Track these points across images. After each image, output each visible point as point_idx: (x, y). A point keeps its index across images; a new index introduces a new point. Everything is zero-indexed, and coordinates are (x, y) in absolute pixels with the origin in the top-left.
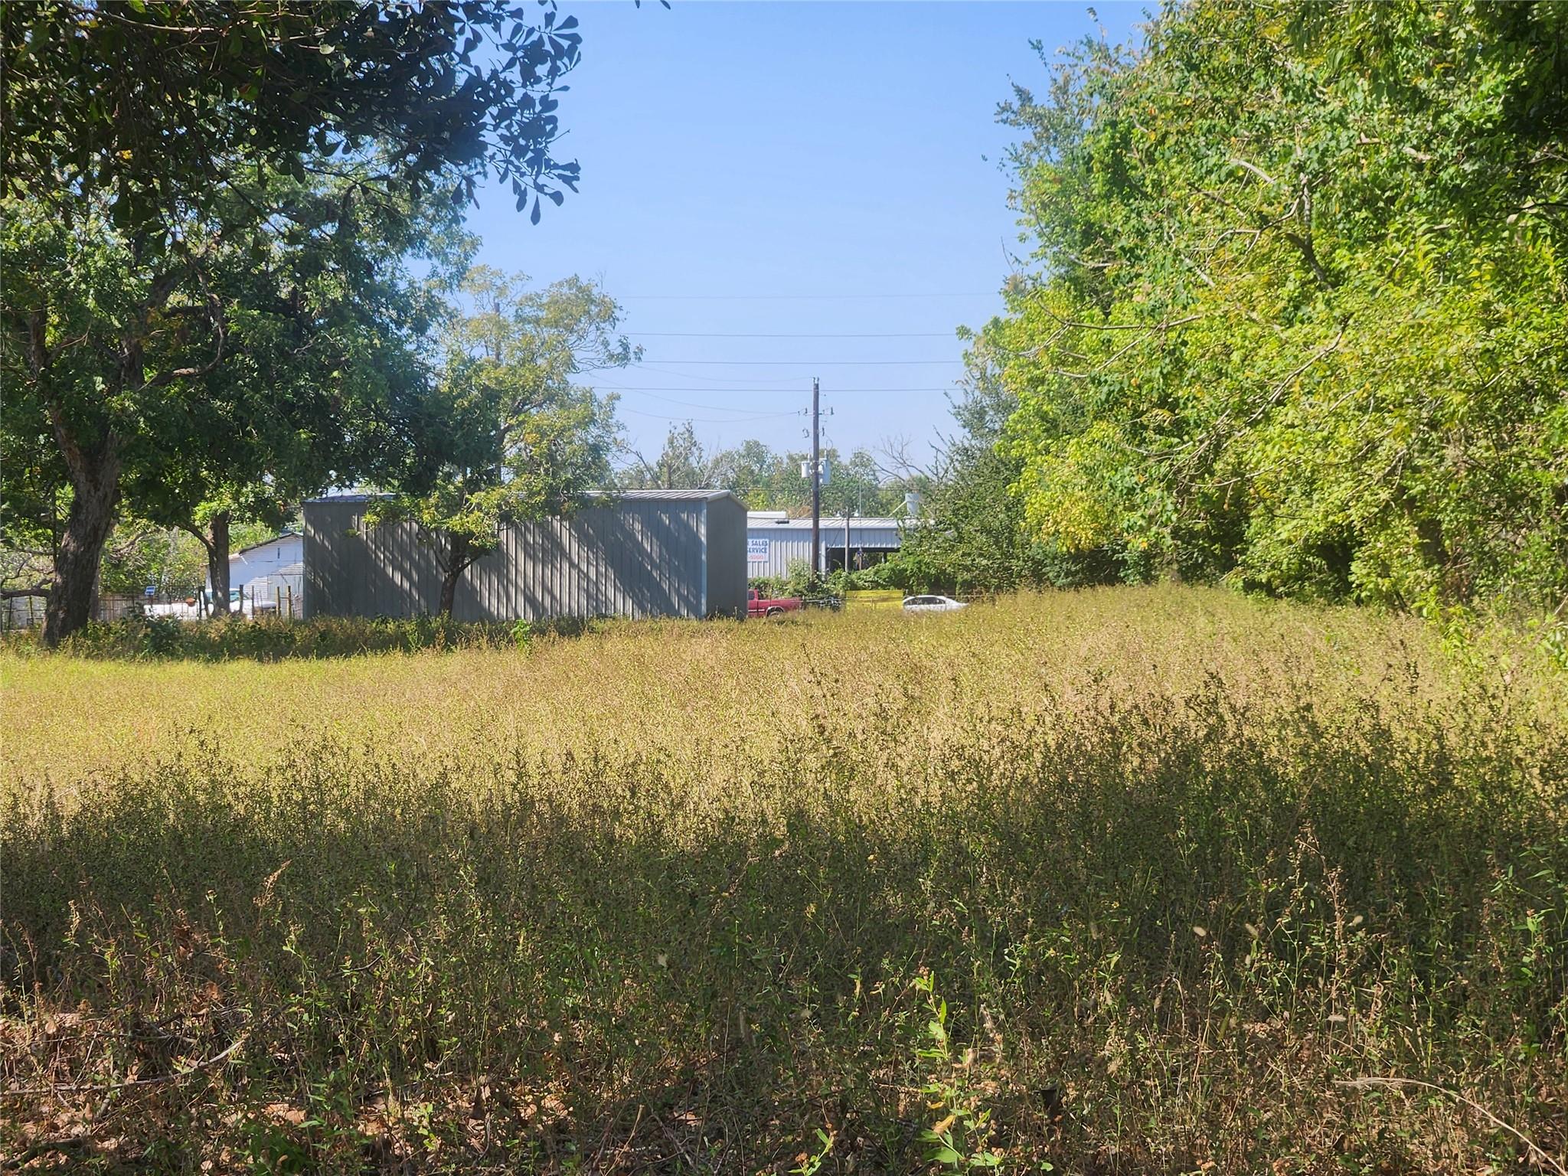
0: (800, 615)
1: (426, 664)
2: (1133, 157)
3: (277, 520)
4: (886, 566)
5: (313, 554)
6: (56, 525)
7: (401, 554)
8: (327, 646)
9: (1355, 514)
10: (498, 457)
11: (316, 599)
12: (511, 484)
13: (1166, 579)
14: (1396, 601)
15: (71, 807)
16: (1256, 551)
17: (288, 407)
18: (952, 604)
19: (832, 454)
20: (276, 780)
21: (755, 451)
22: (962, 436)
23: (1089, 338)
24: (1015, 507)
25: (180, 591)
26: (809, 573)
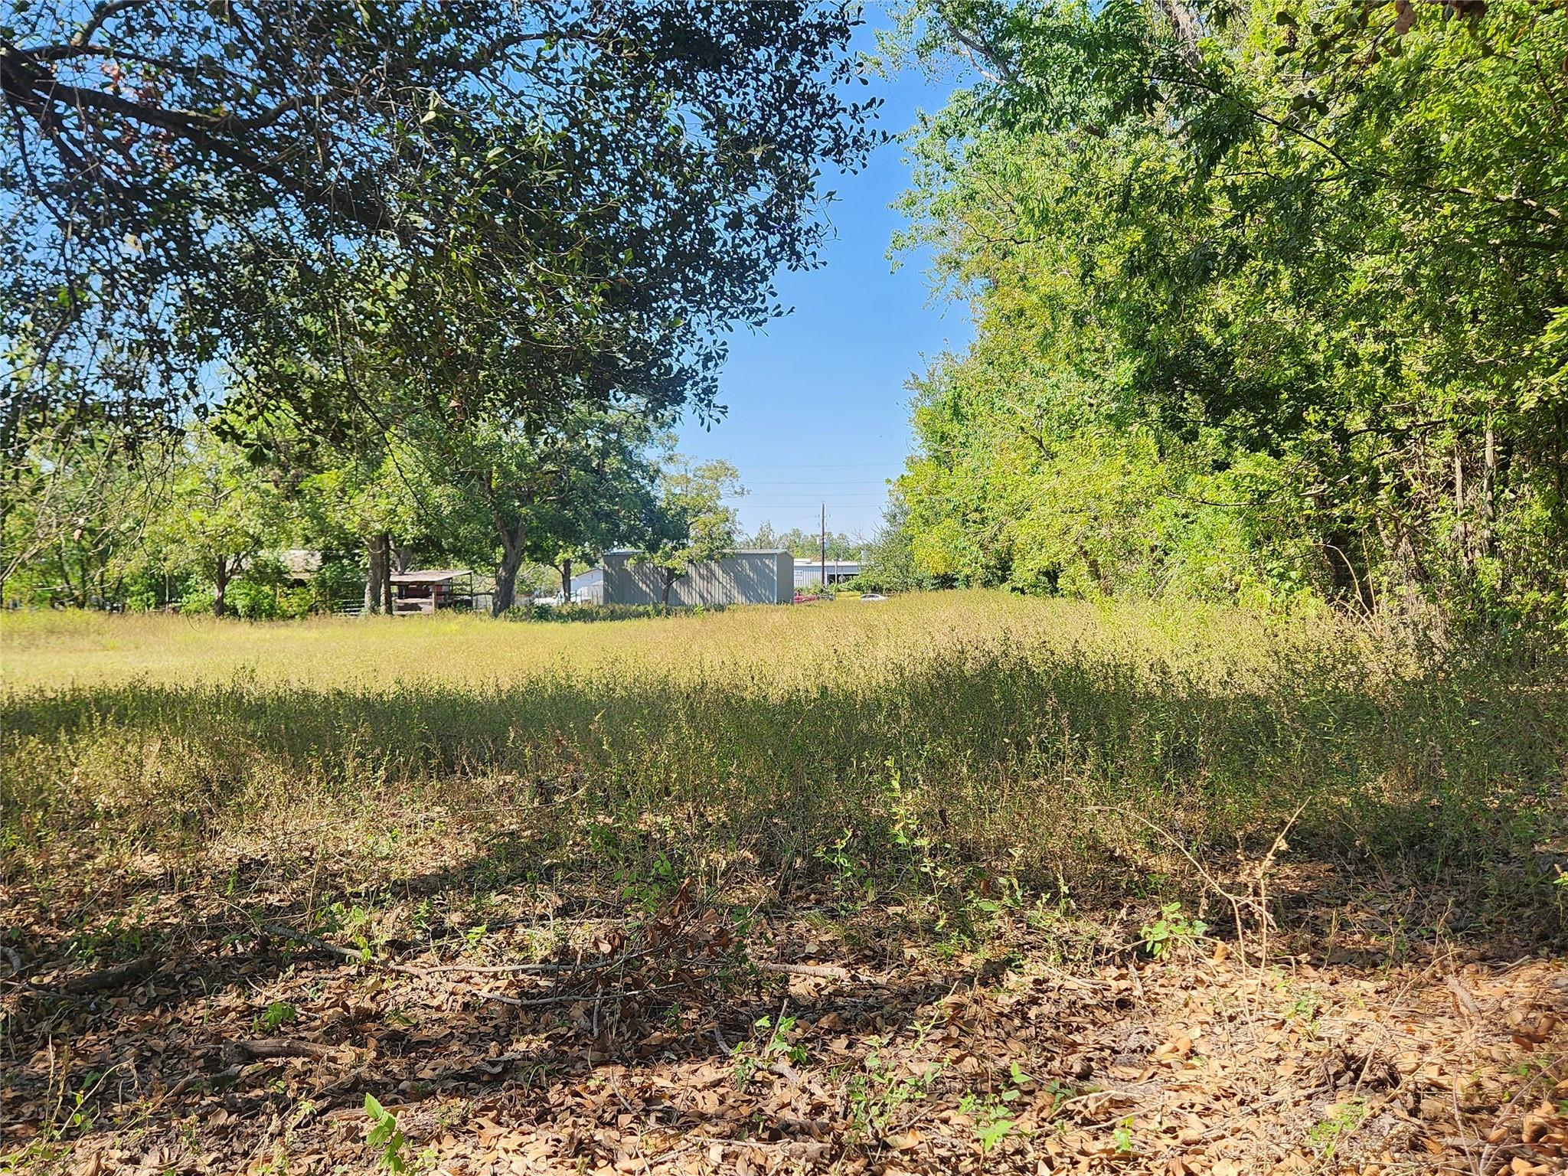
0: (816, 603)
1: (657, 623)
2: (962, 403)
3: (591, 563)
4: (853, 582)
5: (607, 576)
6: (495, 565)
7: (645, 577)
8: (613, 616)
9: (1062, 556)
10: (687, 537)
11: (608, 597)
12: (693, 548)
13: (976, 586)
14: (1078, 595)
15: (506, 687)
16: (1016, 575)
17: (596, 514)
18: (881, 598)
19: (830, 534)
20: (595, 674)
21: (797, 533)
22: (886, 525)
23: (943, 482)
24: (910, 557)
25: (550, 593)
26: (820, 585)
